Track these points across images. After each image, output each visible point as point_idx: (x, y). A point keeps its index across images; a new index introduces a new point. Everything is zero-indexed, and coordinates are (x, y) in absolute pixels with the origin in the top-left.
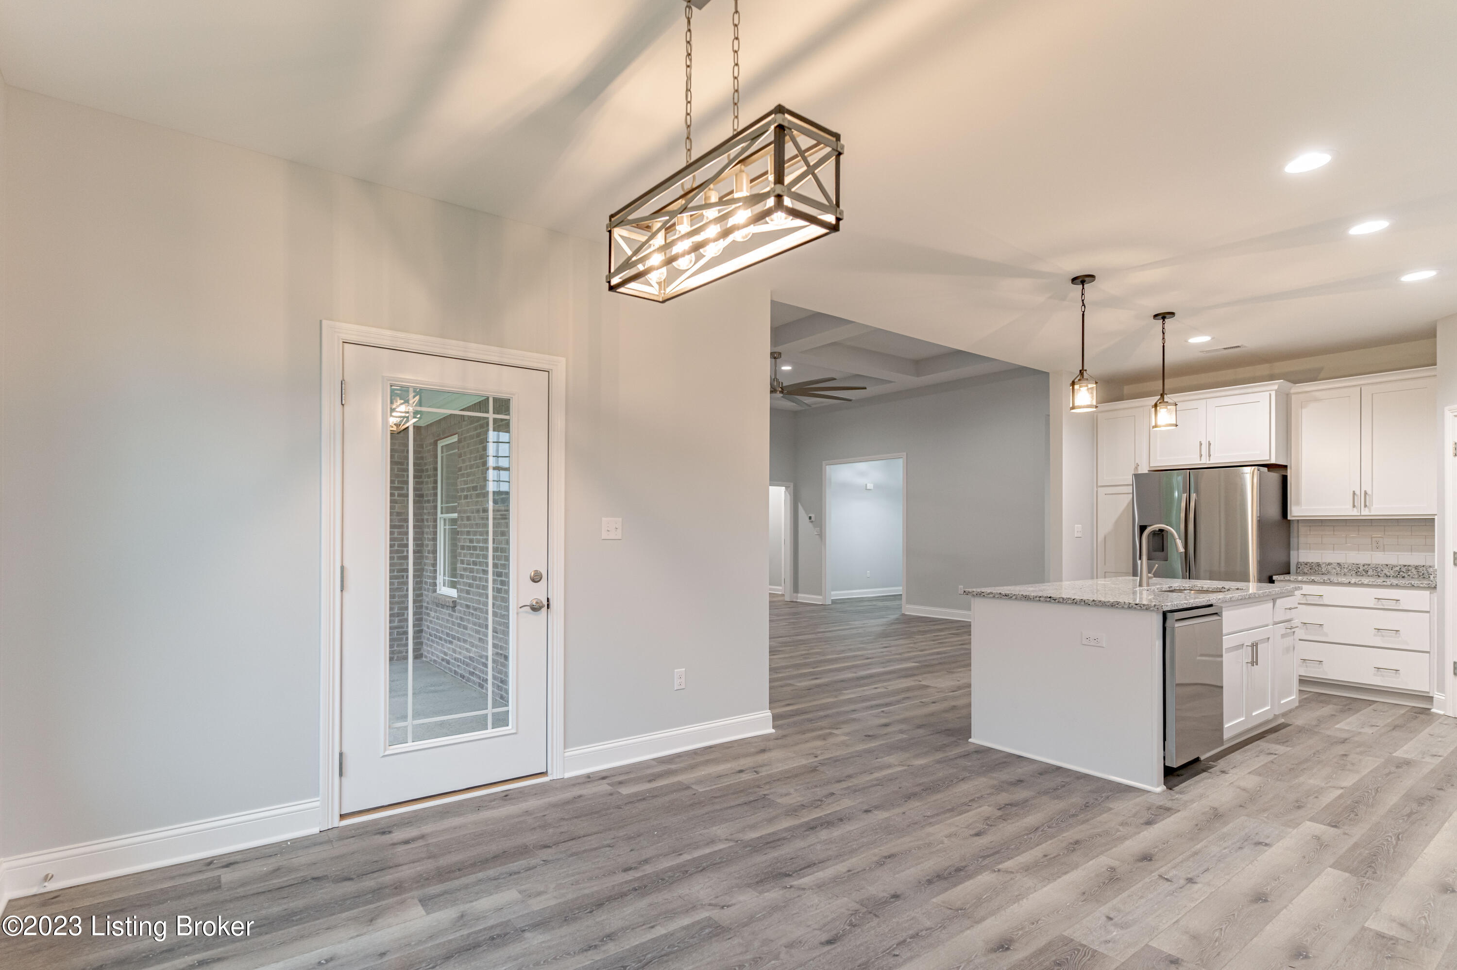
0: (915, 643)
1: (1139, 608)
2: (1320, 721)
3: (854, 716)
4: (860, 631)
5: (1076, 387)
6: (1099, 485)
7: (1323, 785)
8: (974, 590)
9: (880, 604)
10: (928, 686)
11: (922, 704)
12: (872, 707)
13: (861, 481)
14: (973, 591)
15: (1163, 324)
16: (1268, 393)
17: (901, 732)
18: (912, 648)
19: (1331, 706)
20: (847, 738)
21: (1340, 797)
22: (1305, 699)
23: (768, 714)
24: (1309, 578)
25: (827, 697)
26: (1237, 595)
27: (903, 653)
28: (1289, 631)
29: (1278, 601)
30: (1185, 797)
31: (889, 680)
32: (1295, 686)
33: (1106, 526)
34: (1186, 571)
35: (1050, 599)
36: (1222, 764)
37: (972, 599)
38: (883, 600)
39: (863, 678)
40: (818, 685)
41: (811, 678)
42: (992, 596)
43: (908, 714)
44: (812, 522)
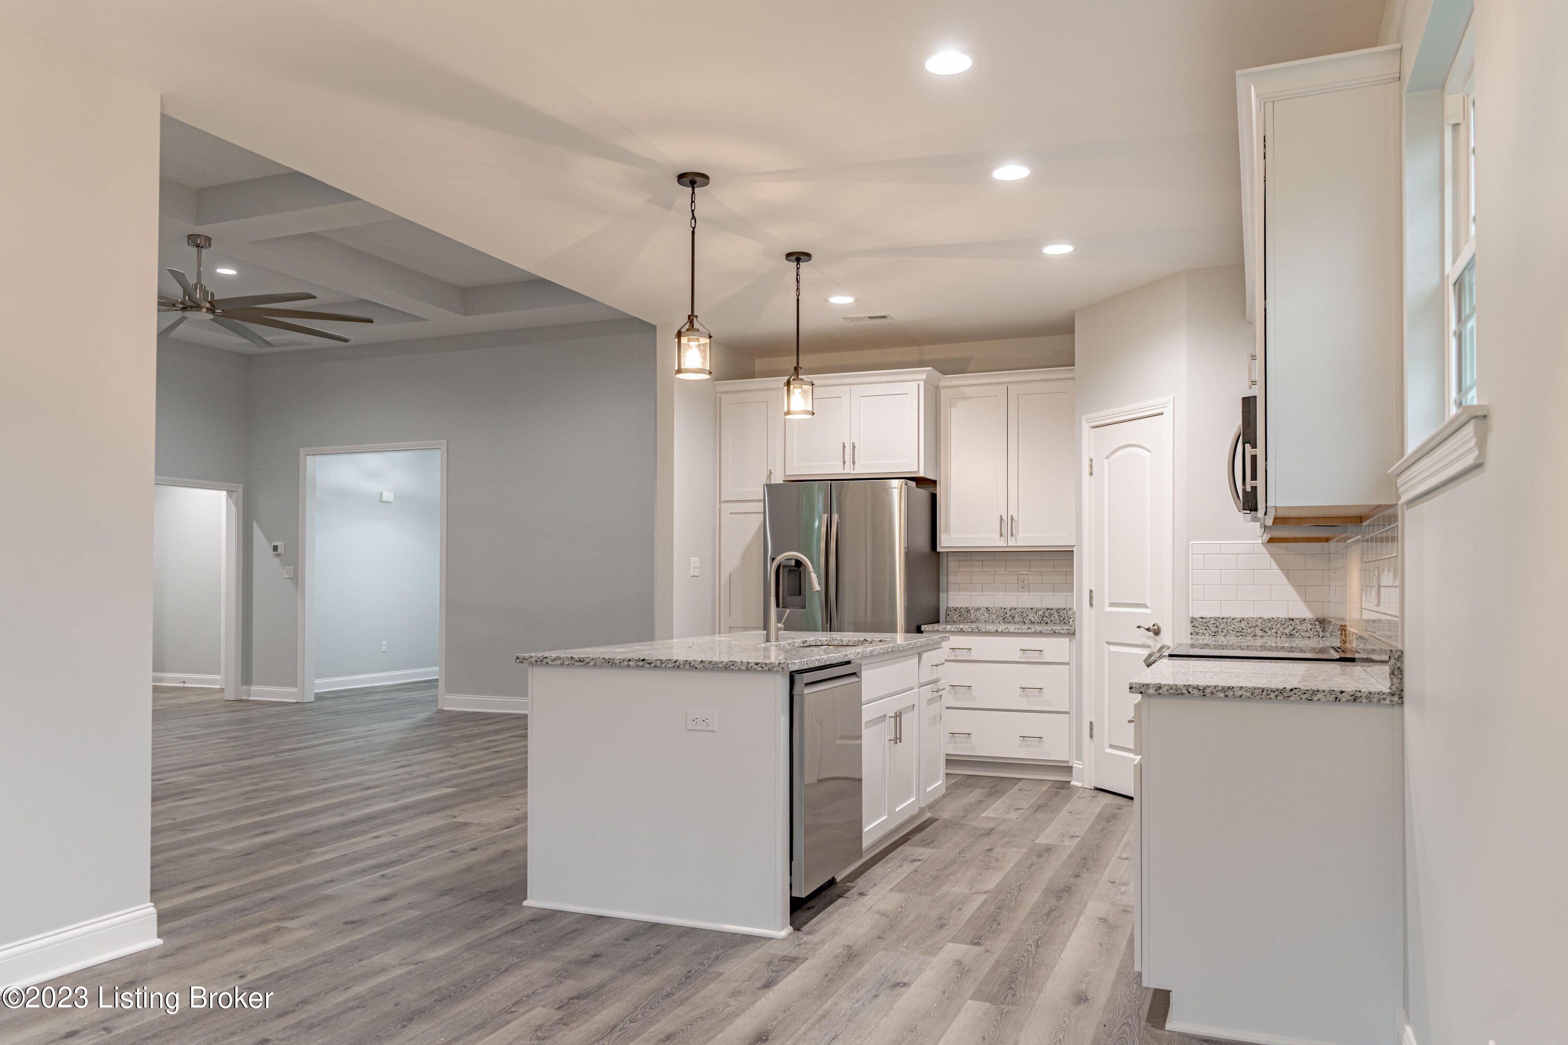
0: (453, 756)
1: (761, 669)
2: (967, 810)
3: (328, 891)
4: (362, 742)
5: (684, 340)
6: (723, 499)
7: (967, 891)
8: (533, 654)
9: (403, 696)
10: (466, 824)
11: (455, 854)
12: (364, 871)
13: (372, 487)
14: (531, 657)
15: (798, 268)
16: (916, 383)
17: (411, 906)
18: (448, 763)
19: (978, 790)
20: (310, 932)
21: (985, 903)
22: (954, 784)
23: (149, 910)
24: (958, 627)
25: (283, 864)
26: (878, 648)
27: (432, 773)
28: (935, 694)
29: (925, 656)
30: (815, 938)
31: (401, 821)
32: (942, 769)
33: (732, 559)
34: (827, 623)
35: (644, 663)
36: (861, 883)
37: (530, 669)
38: (409, 690)
39: (354, 822)
40: (267, 845)
41: (255, 832)
42: (559, 662)
43: (426, 875)
44: (279, 555)
